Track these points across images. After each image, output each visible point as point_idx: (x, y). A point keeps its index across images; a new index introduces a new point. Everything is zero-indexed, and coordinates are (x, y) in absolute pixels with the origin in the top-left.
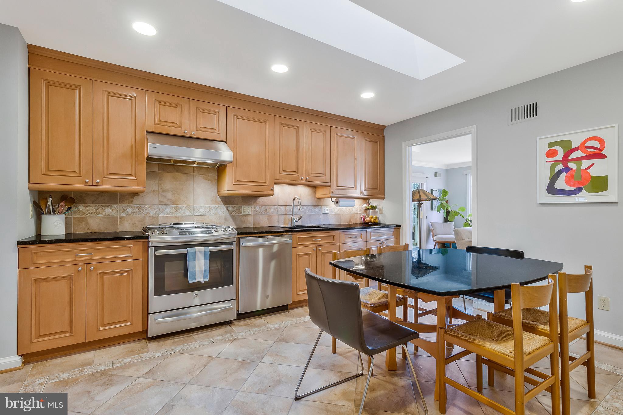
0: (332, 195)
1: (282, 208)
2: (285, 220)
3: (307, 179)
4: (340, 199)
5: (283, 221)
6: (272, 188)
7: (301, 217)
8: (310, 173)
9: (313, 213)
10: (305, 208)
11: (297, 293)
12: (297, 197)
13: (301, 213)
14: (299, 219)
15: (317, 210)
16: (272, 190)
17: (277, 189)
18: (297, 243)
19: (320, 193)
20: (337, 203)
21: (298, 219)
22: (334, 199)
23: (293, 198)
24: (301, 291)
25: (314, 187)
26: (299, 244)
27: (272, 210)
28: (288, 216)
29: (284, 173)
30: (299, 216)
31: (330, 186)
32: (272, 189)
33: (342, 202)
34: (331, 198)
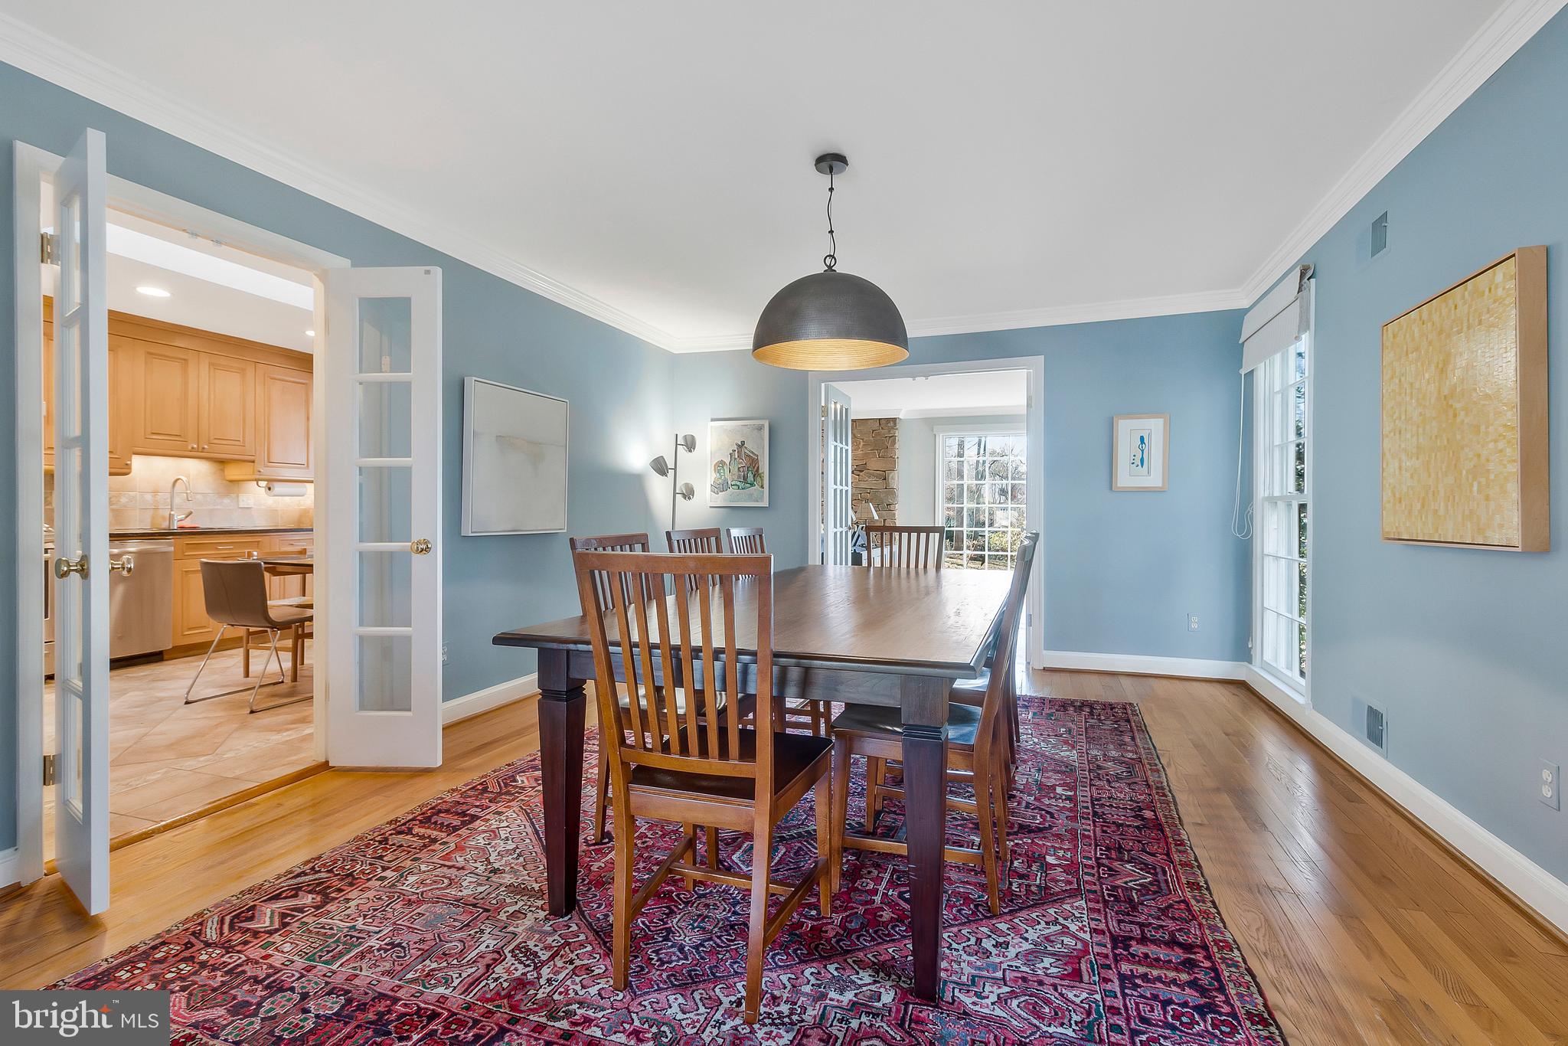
0: (258, 477)
1: (149, 497)
2: (153, 518)
3: (204, 448)
4: (276, 484)
5: (149, 520)
6: (129, 462)
7: (191, 513)
8: (212, 438)
9: (219, 507)
10: (199, 497)
11: (182, 632)
12: (184, 478)
13: (190, 506)
14: (186, 517)
15: (226, 501)
16: (128, 466)
17: (137, 462)
18: (183, 553)
19: (233, 472)
20: (270, 489)
21: (184, 516)
22: (263, 484)
23: (173, 480)
24: (190, 629)
25: (222, 462)
26: (186, 554)
27: (123, 500)
28: (161, 510)
29: (154, 437)
30: (187, 511)
31: (253, 462)
32: (127, 464)
33: (278, 488)
34: (257, 480)
